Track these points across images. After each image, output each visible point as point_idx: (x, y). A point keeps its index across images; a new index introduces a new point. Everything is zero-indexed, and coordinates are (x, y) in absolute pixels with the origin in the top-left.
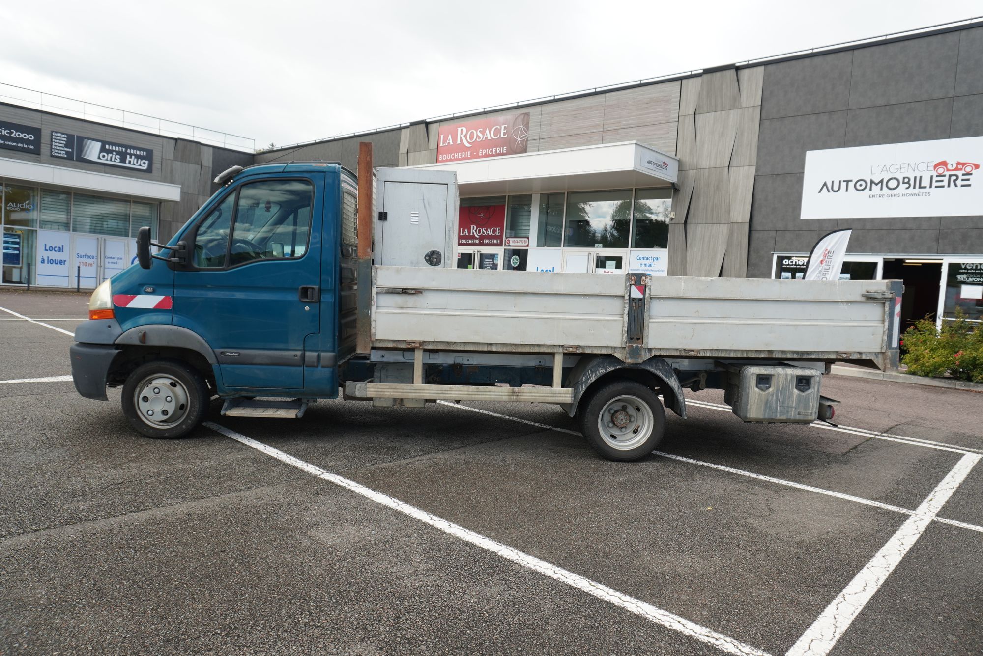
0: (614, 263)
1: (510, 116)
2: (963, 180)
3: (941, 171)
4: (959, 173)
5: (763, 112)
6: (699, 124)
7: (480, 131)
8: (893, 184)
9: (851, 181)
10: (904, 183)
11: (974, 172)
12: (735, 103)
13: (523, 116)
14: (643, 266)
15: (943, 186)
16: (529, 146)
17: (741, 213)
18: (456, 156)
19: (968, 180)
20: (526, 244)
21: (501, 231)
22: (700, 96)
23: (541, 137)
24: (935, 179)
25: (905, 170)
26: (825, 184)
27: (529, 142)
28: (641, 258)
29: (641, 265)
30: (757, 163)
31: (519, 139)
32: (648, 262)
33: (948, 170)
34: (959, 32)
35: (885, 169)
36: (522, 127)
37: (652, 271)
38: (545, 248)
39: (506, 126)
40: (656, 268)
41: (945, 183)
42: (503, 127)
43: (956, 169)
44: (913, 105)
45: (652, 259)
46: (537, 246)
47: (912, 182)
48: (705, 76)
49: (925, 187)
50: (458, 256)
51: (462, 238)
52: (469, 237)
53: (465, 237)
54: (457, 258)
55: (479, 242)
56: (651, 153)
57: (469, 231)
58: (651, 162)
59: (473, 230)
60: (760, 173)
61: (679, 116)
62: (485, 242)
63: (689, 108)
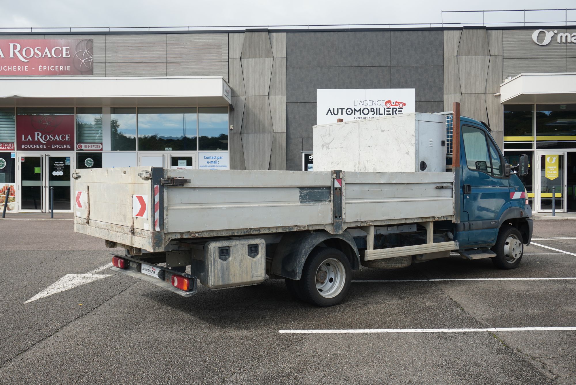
0: (185, 161)
1: (71, 40)
2: (399, 111)
3: (388, 106)
4: (397, 107)
5: (288, 62)
6: (244, 65)
7: (37, 49)
8: (366, 111)
9: (344, 109)
10: (371, 111)
11: (403, 107)
12: (269, 54)
13: (86, 42)
14: (210, 163)
15: (390, 114)
16: (94, 67)
17: (280, 126)
18: (10, 68)
19: (401, 111)
20: (100, 149)
21: (72, 137)
22: (244, 46)
23: (107, 61)
24: (386, 110)
25: (371, 104)
26: (329, 110)
27: (94, 64)
28: (208, 158)
29: (208, 162)
30: (287, 94)
31: (83, 61)
32: (214, 160)
33: (392, 105)
34: (390, 32)
35: (361, 103)
36: (86, 51)
37: (218, 166)
38: (118, 151)
39: (69, 48)
40: (220, 165)
41: (391, 112)
42: (64, 49)
43: (396, 105)
44: (372, 68)
45: (217, 158)
46: (112, 150)
47: (375, 111)
48: (247, 34)
49: (382, 114)
50: (22, 160)
51: (25, 143)
52: (34, 142)
53: (29, 143)
54: (20, 161)
55: (47, 146)
56: (225, 85)
57: (33, 137)
58: (226, 90)
59: (38, 136)
60: (289, 101)
61: (229, 58)
62: (54, 147)
63: (236, 53)
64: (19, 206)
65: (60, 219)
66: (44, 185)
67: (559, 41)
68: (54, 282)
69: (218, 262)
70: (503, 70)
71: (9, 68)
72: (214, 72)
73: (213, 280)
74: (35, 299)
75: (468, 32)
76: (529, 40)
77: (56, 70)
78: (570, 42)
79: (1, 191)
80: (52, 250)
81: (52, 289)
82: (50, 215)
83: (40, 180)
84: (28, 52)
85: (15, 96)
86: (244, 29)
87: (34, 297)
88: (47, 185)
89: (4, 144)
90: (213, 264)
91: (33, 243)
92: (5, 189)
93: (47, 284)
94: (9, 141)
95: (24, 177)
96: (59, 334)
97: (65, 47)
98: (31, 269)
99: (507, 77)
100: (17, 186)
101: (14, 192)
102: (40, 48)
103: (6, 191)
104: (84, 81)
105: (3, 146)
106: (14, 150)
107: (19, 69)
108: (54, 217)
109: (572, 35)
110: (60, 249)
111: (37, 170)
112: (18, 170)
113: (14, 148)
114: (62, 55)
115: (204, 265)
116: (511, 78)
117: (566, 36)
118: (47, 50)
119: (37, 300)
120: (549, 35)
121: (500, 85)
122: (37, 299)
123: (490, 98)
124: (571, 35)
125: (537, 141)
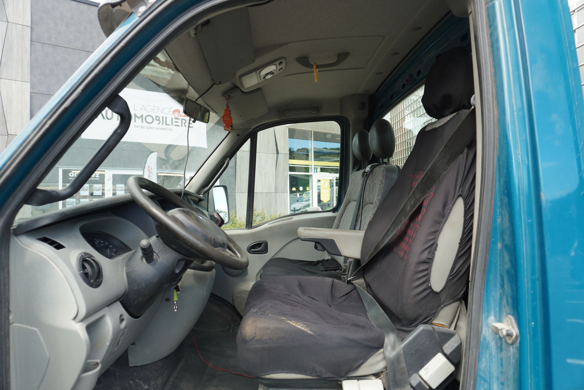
5: (34, 34)
10: (156, 120)
15: (179, 126)
24: (174, 120)
25: (156, 111)
30: (31, 80)
33: (181, 116)
35: (143, 108)
41: (180, 124)
43: (185, 116)
47: (161, 120)
49: (169, 125)
60: (35, 91)
125: (314, 166)
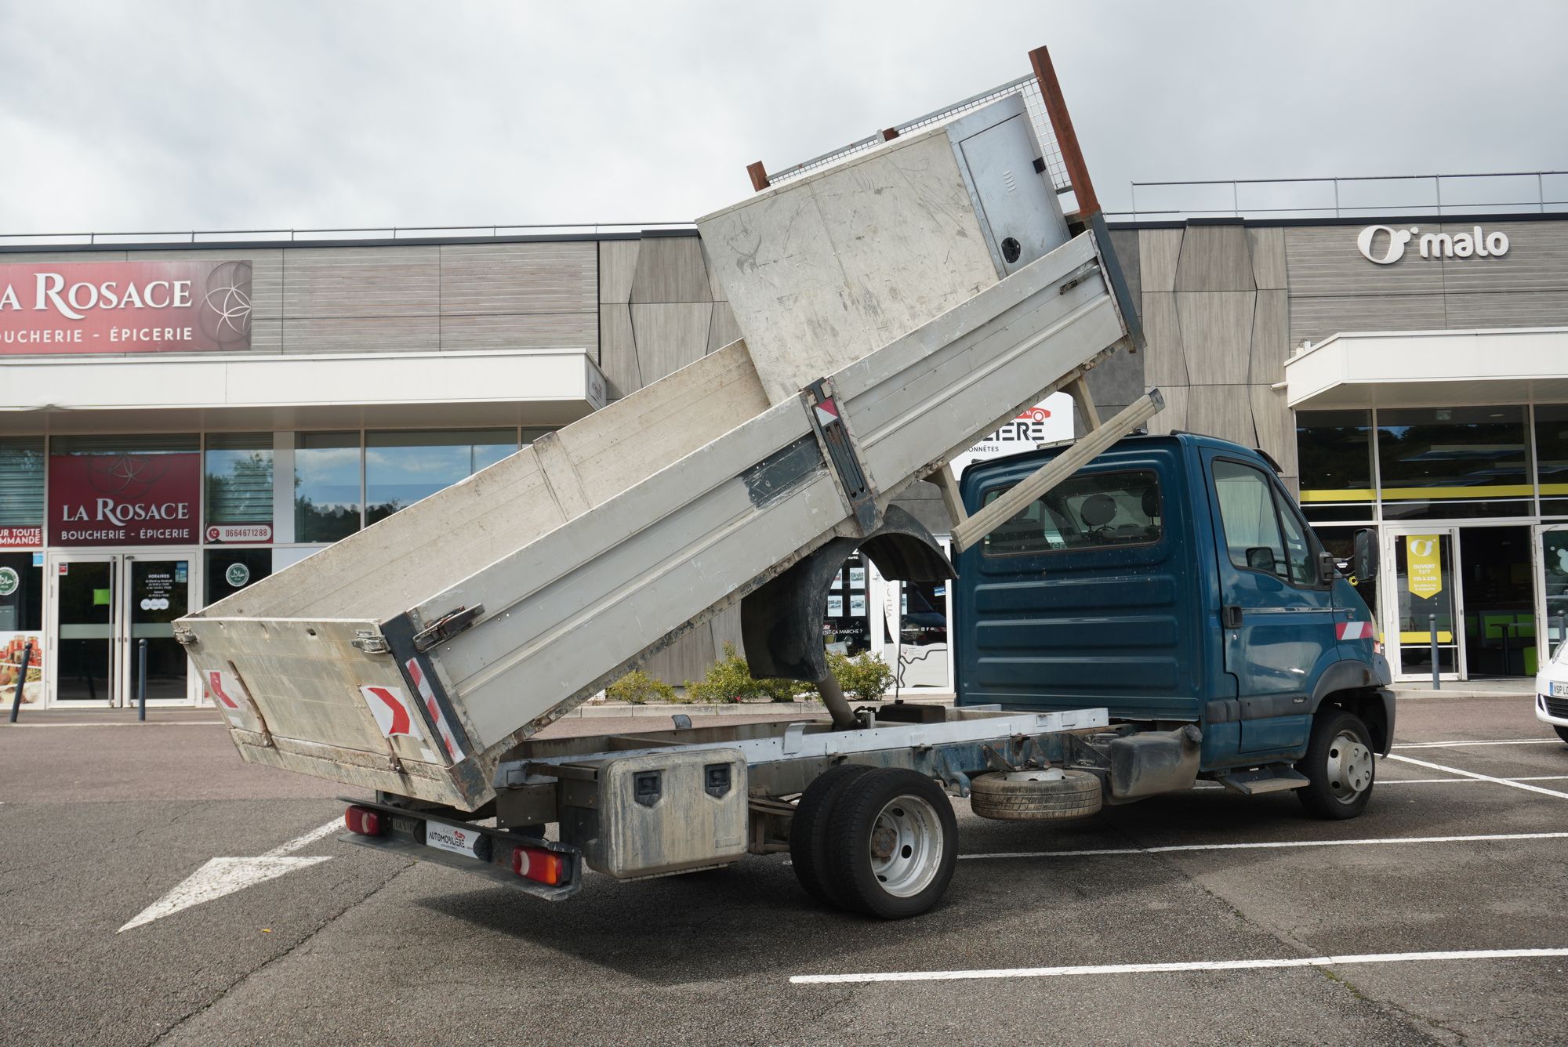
1: (196, 262)
2: (1034, 431)
4: (1029, 421)
6: (639, 321)
7: (108, 287)
11: (1044, 420)
12: (701, 291)
13: (233, 268)
15: (1012, 439)
16: (254, 330)
18: (35, 336)
19: (1040, 431)
20: (265, 538)
21: (193, 510)
22: (637, 273)
23: (286, 315)
27: (254, 323)
31: (226, 315)
36: (233, 289)
38: (314, 544)
39: (189, 282)
41: (1014, 434)
42: (177, 285)
43: (1024, 416)
46: (297, 541)
48: (645, 242)
49: (990, 439)
50: (61, 571)
51: (69, 526)
52: (93, 524)
53: (80, 525)
54: (57, 574)
55: (127, 534)
56: (593, 371)
57: (92, 512)
58: (593, 384)
59: (105, 509)
61: (599, 304)
62: (146, 535)
63: (617, 291)
64: (50, 692)
65: (164, 724)
66: (118, 635)
67: (1424, 252)
68: (185, 877)
69: (632, 811)
70: (1289, 324)
71: (32, 336)
72: (563, 339)
73: (621, 857)
74: (145, 921)
75: (1198, 234)
76: (1351, 252)
77: (155, 339)
78: (1451, 255)
79: (5, 653)
80: (158, 799)
81: (183, 895)
82: (137, 714)
83: (108, 622)
84: (83, 295)
85: (51, 406)
86: (638, 229)
87: (141, 915)
88: (127, 635)
89: (14, 530)
90: (620, 815)
91: (105, 784)
92: (16, 647)
93: (168, 883)
94: (28, 521)
95: (66, 616)
96: (229, 1001)
97: (178, 279)
98: (116, 847)
99: (1301, 343)
100: (47, 638)
101: (40, 655)
102: (114, 284)
103: (19, 653)
104: (229, 365)
105: (11, 535)
106: (41, 545)
107: (59, 338)
108: (147, 717)
109: (1456, 239)
110: (179, 798)
111: (100, 597)
112: (52, 596)
113: (41, 539)
114: (172, 301)
115: (597, 819)
116: (1312, 346)
117: (1442, 242)
118: (132, 289)
119: (151, 923)
120: (1399, 238)
121: (1286, 363)
122: (149, 920)
123: (1260, 394)
124: (1452, 238)
125: (1383, 501)
